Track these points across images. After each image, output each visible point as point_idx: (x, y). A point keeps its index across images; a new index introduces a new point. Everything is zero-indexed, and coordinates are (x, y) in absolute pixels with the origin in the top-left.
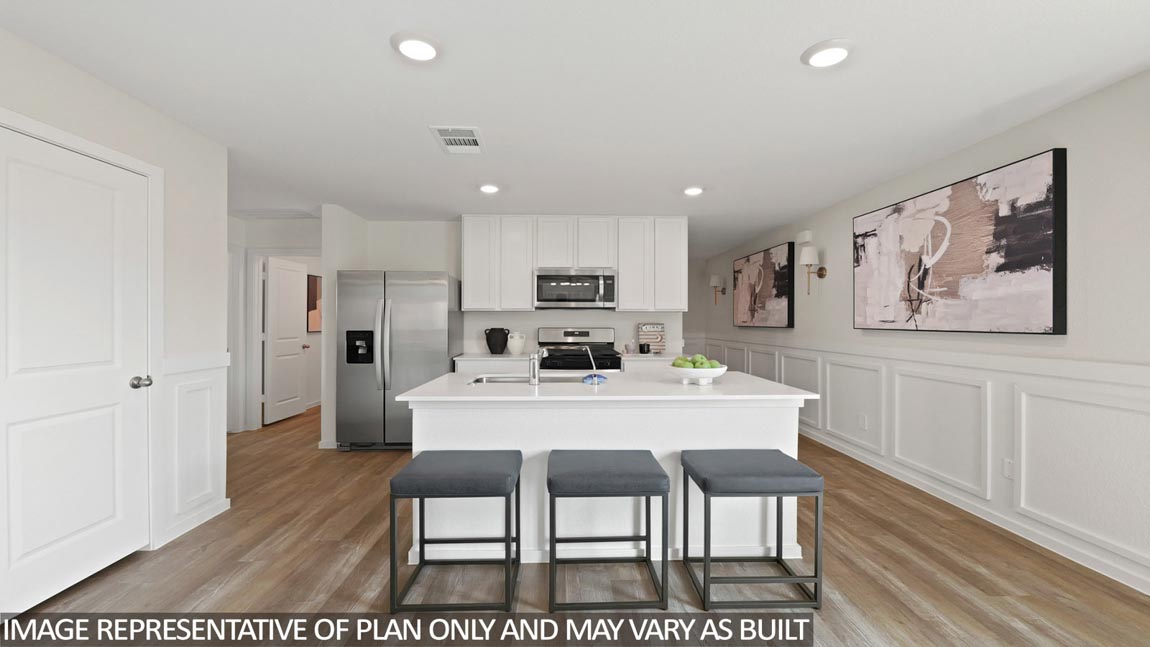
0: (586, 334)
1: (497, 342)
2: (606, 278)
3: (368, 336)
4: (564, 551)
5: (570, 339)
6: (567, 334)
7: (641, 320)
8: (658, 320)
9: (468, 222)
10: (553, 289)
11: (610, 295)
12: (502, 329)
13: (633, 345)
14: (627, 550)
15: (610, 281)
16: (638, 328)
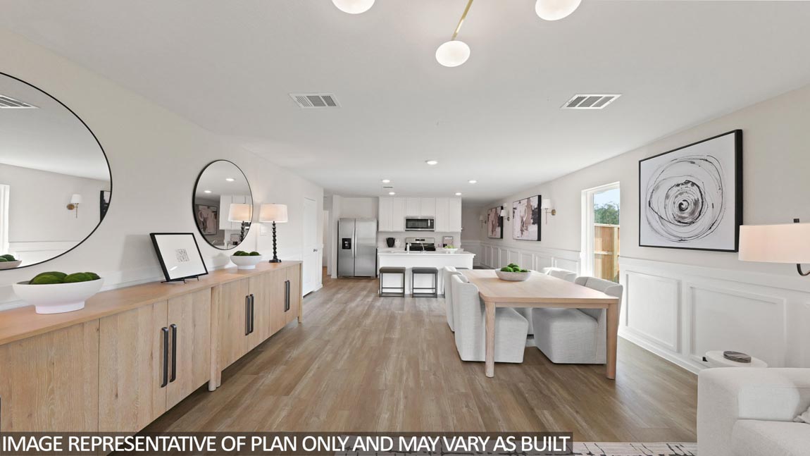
0: (424, 240)
1: (391, 242)
2: (431, 220)
3: (349, 240)
4: (415, 291)
5: (418, 242)
6: (417, 240)
7: (444, 235)
8: (451, 235)
9: (381, 199)
10: (412, 223)
11: (432, 226)
12: (392, 238)
13: (441, 244)
14: (430, 291)
15: (432, 221)
16: (443, 238)
